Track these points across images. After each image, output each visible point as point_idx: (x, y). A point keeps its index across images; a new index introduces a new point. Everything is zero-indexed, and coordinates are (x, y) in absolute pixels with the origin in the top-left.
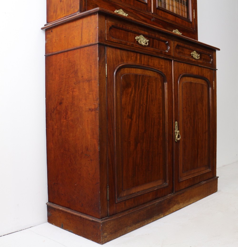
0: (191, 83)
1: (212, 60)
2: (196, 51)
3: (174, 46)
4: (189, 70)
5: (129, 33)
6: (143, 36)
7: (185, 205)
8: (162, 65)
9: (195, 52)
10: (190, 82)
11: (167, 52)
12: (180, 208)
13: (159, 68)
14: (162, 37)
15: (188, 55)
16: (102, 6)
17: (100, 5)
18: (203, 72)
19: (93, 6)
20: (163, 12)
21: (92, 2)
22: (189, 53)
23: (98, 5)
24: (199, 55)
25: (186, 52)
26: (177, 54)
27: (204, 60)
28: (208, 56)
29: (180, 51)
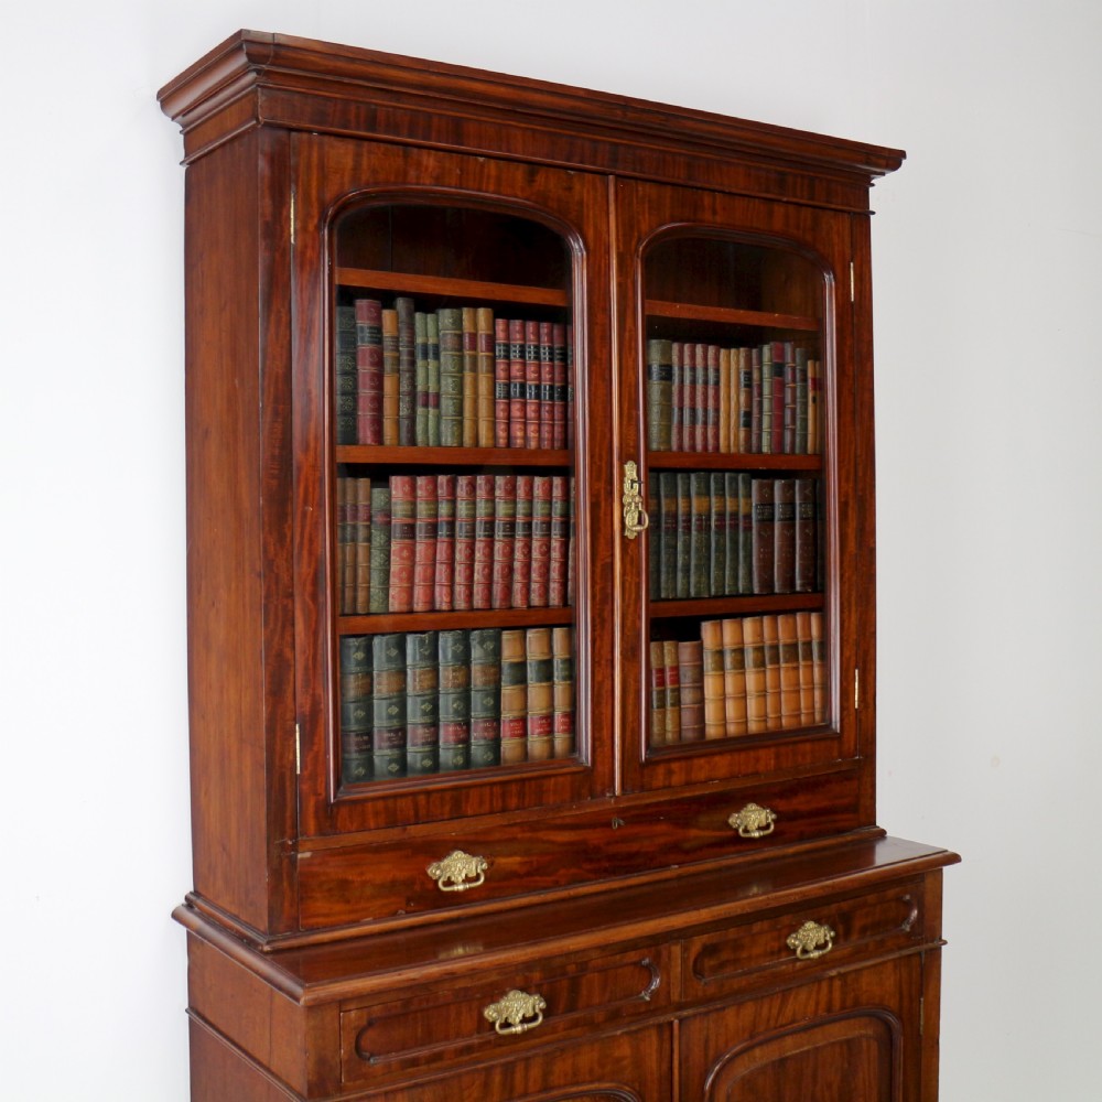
0: (783, 1061)
1: (915, 913)
2: (817, 921)
3: (684, 961)
4: (768, 1020)
6: (520, 995)
8: (618, 1060)
9: (810, 925)
10: (773, 1062)
11: (647, 998)
13: (600, 1079)
14: (618, 957)
15: (772, 953)
16: (368, 876)
17: (362, 874)
18: (853, 990)
19: (330, 890)
20: (675, 766)
21: (324, 878)
22: (776, 945)
23: (350, 878)
24: (830, 934)
25: (757, 950)
26: (704, 977)
27: (869, 933)
28: (893, 904)
29: (723, 958)
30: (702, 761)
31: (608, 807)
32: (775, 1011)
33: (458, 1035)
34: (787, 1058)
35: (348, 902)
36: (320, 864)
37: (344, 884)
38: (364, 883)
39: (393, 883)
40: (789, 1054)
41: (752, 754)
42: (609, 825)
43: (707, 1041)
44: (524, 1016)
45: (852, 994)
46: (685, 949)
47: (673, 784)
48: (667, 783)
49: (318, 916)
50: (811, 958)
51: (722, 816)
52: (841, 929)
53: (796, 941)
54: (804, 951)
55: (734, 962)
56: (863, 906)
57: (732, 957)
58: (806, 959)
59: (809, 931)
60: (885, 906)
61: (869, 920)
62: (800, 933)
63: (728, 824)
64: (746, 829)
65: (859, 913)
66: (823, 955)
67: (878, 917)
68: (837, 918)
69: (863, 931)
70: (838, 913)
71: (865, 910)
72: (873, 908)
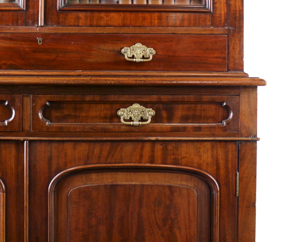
0: (113, 187)
2: (141, 103)
9: (137, 106)
10: (106, 186)
11: (6, 124)
15: (105, 117)
18: (174, 154)
20: (81, 15)
22: (108, 113)
24: (150, 113)
25: (93, 113)
26: (51, 122)
27: (190, 121)
28: (213, 107)
29: (66, 112)
30: (102, 15)
31: (35, 31)
32: (105, 153)
34: (117, 185)
40: (120, 183)
41: (140, 15)
42: (36, 41)
43: (50, 159)
45: (172, 157)
46: (34, 101)
47: (80, 24)
48: (76, 24)
50: (133, 125)
51: (116, 48)
52: (164, 114)
53: (123, 113)
54: (131, 120)
55: (75, 117)
56: (183, 102)
57: (73, 114)
58: (130, 125)
59: (135, 109)
60: (206, 106)
61: (191, 113)
62: (128, 109)
63: (120, 52)
64: (133, 57)
65: (181, 106)
66: (143, 125)
67: (198, 113)
68: (161, 106)
69: (185, 119)
70: (160, 102)
71: (186, 106)
72: (193, 106)
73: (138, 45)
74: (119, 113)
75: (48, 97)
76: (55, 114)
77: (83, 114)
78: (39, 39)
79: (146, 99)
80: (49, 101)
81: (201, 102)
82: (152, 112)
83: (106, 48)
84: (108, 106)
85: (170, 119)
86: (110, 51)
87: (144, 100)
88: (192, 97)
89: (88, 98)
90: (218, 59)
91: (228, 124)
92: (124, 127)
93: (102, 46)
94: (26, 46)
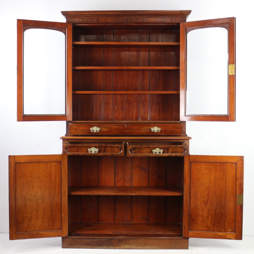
1: (186, 151)
5: (82, 148)
6: (94, 148)
7: (138, 248)
12: (132, 248)
15: (148, 152)
16: (80, 128)
17: (79, 128)
19: (74, 129)
21: (73, 127)
23: (77, 128)
24: (162, 151)
25: (145, 151)
26: (132, 153)
27: (174, 153)
28: (180, 149)
29: (137, 151)
33: (83, 152)
35: (77, 132)
36: (73, 125)
37: (76, 129)
38: (79, 129)
39: (84, 130)
42: (125, 126)
44: (95, 151)
49: (72, 133)
50: (157, 155)
51: (149, 128)
52: (166, 151)
53: (154, 151)
54: (156, 153)
55: (140, 152)
56: (171, 147)
57: (139, 151)
58: (156, 154)
59: (157, 150)
60: (178, 148)
61: (174, 151)
62: (155, 150)
63: (150, 129)
64: (154, 131)
65: (171, 149)
66: (160, 155)
67: (176, 150)
68: (165, 149)
69: (172, 152)
70: (165, 147)
71: (172, 148)
72: (174, 148)
73: (156, 127)
74: (153, 151)
75: (132, 146)
76: (133, 151)
77: (142, 151)
78: (126, 125)
79: (161, 147)
80: (132, 148)
81: (177, 147)
82: (163, 151)
83: (146, 128)
84: (149, 149)
85: (168, 153)
86: (147, 129)
87: (160, 147)
88: (174, 146)
89: (143, 147)
90: (180, 131)
91: (185, 154)
92: (154, 155)
93: (145, 127)
94: (121, 128)
